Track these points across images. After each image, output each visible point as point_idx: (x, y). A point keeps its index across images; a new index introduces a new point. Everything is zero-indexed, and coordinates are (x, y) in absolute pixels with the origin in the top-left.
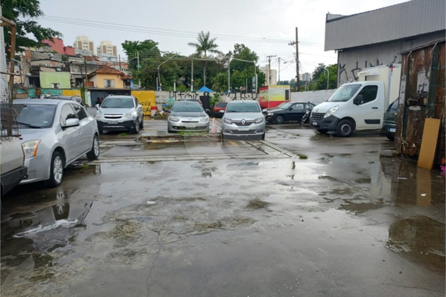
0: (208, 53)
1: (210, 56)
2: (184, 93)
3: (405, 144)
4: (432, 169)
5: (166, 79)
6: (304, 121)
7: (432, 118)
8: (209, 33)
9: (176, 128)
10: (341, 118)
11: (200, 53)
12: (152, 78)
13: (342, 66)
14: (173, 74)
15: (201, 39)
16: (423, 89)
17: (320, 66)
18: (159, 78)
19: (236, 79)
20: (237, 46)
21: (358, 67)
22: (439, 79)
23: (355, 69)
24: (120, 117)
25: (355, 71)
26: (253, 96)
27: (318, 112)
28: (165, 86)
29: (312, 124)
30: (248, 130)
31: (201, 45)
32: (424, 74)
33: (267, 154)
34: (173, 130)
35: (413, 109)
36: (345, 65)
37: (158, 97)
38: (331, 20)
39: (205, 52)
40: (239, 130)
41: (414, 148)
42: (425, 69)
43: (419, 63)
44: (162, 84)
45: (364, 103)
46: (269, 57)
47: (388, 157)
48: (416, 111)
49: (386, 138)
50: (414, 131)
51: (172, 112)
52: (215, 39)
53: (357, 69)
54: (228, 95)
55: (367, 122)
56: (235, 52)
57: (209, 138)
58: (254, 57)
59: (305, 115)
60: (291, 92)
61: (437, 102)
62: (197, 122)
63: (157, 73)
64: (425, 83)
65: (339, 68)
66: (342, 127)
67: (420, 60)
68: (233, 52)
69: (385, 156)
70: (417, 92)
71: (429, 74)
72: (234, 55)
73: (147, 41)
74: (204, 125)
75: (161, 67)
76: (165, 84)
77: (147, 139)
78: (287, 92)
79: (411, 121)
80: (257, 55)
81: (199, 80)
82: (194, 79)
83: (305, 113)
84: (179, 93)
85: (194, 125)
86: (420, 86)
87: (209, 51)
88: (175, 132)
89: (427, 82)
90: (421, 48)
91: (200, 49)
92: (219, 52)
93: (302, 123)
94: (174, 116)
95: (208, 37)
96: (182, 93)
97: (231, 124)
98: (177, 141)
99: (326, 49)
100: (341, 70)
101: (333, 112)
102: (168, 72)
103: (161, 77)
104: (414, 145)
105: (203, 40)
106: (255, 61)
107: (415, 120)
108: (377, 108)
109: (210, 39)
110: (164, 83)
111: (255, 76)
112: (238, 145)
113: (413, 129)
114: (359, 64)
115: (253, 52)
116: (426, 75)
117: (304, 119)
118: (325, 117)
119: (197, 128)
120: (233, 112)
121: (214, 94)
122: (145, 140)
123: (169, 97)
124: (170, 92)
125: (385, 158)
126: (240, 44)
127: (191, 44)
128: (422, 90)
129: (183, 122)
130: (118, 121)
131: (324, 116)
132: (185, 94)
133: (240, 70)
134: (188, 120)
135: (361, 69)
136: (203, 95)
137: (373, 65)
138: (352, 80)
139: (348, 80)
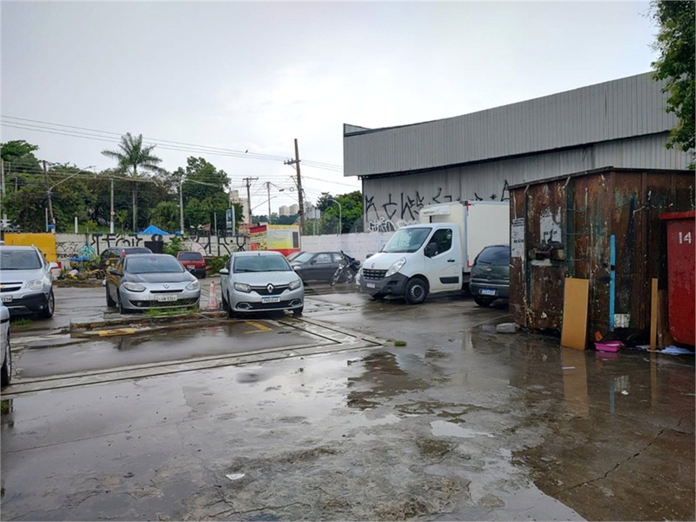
0: (140, 169)
1: (144, 174)
2: (114, 237)
3: (531, 314)
4: (586, 349)
5: (63, 211)
6: (337, 279)
7: (573, 277)
8: (141, 136)
9: (139, 304)
10: (410, 276)
11: (124, 169)
12: (35, 209)
13: (369, 199)
14: (77, 202)
15: (128, 146)
16: (551, 238)
17: (324, 196)
18: (51, 209)
19: (195, 213)
20: (192, 161)
21: (392, 202)
22: (576, 225)
23: (388, 204)
24: (18, 288)
25: (387, 206)
26: (239, 242)
27: (374, 268)
28: (63, 222)
29: (366, 287)
30: (279, 301)
31: (127, 156)
32: (551, 218)
33: (339, 343)
34: (134, 307)
35: (537, 265)
36: (373, 198)
37: (61, 244)
38: (351, 134)
39: (135, 167)
40: (264, 301)
41: (545, 318)
42: (551, 211)
43: (540, 202)
44: (56, 219)
45: (439, 253)
46: (247, 179)
47: (511, 333)
48: (543, 267)
49: (475, 304)
50: (544, 295)
51: (127, 275)
52: (152, 148)
53: (390, 203)
54: (196, 240)
55: (444, 280)
56: (188, 169)
57: (208, 318)
58: (222, 179)
59: (337, 271)
60: (301, 235)
61: (577, 255)
62: (181, 291)
63: (46, 199)
64: (554, 230)
65: (365, 201)
66: (413, 289)
67: (541, 198)
68: (185, 169)
69: (506, 333)
70: (541, 242)
71: (558, 218)
72: (188, 175)
73: (12, 142)
74: (193, 296)
75: (54, 190)
76: (62, 220)
77: (84, 329)
78: (295, 235)
79: (537, 280)
80: (228, 176)
81: (125, 212)
82: (115, 211)
83: (338, 268)
84: (105, 237)
85: (175, 297)
86: (545, 233)
87: (142, 165)
88: (141, 312)
89: (557, 228)
90: (543, 181)
91: (125, 163)
92: (160, 170)
93: (333, 284)
94: (133, 281)
95: (140, 143)
96: (110, 237)
97: (249, 292)
98: (148, 328)
99: (346, 174)
100: (368, 204)
101: (398, 268)
102: (69, 198)
103: (53, 207)
104: (545, 315)
105: (132, 148)
106: (224, 186)
107: (543, 279)
108: (453, 261)
109: (143, 148)
110: (58, 217)
111: (231, 208)
112: (270, 329)
113: (541, 293)
114: (392, 197)
116: (554, 219)
117: (336, 277)
118: (387, 275)
119: (181, 301)
120: (246, 271)
121: (171, 239)
122: (81, 332)
123: (85, 244)
124: (87, 235)
125: (506, 335)
126: (197, 158)
127: (108, 153)
128: (550, 240)
129: (152, 292)
130: (12, 296)
131: (385, 273)
132: (117, 239)
133: (201, 198)
134: (164, 289)
135: (396, 204)
136: (151, 240)
137: (411, 199)
138: (384, 219)
139: (378, 218)
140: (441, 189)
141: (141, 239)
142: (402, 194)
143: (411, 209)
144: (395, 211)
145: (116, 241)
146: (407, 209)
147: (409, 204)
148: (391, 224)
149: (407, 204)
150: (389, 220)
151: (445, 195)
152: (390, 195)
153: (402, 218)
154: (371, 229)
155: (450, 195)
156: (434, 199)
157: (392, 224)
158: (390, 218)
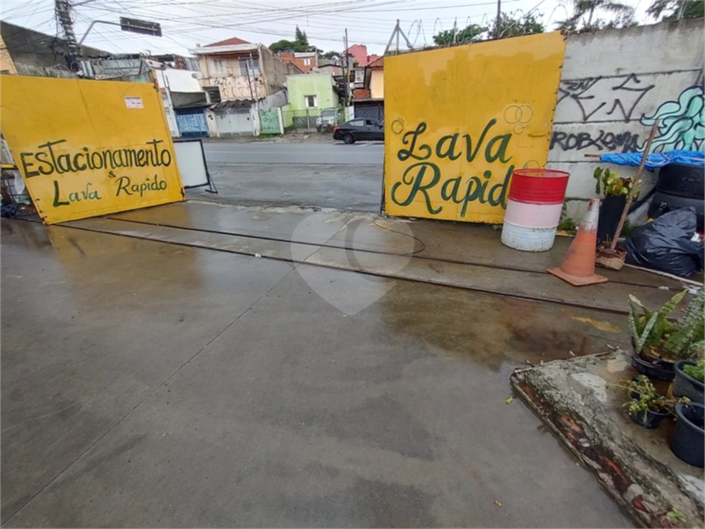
1: (600, 19)
39: (592, 12)
91: (581, 7)
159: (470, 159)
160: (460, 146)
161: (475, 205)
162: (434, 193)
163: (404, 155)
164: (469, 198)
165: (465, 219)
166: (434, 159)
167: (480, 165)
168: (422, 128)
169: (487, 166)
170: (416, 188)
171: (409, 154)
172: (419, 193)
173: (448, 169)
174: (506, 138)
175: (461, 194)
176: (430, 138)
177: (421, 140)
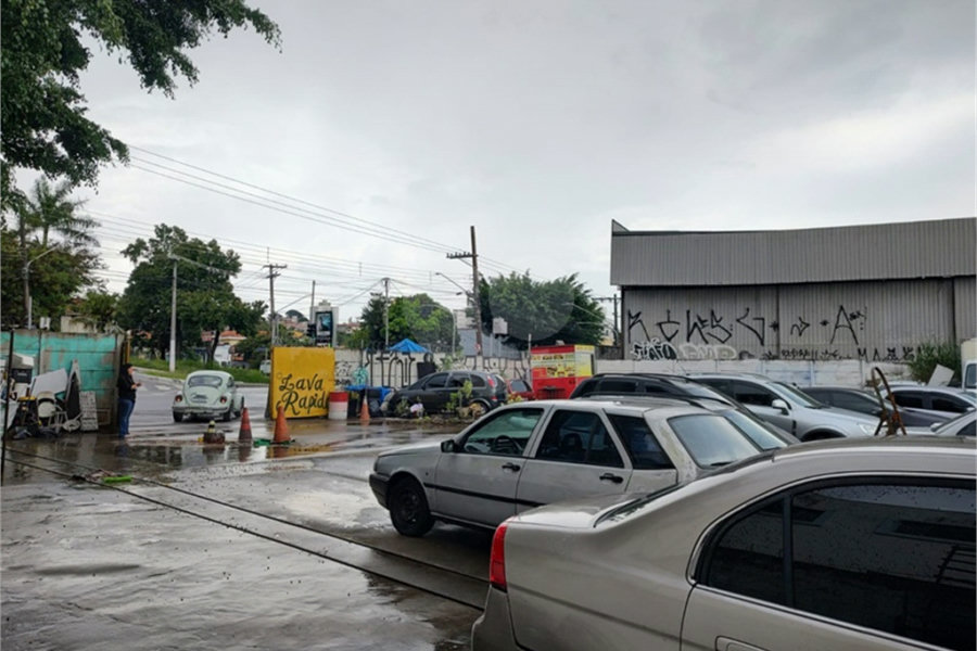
2: (388, 355)
13: (633, 314)
21: (672, 319)
23: (665, 323)
25: (664, 325)
36: (640, 312)
46: (271, 267)
53: (669, 322)
56: (154, 242)
60: (596, 359)
65: (627, 317)
68: (148, 241)
75: (33, 266)
84: (378, 355)
96: (385, 356)
99: (612, 284)
100: (632, 321)
114: (671, 314)
115: (231, 252)
123: (358, 364)
124: (361, 350)
126: (172, 227)
132: (391, 359)
135: (678, 323)
136: (422, 361)
137: (703, 319)
138: (658, 340)
139: (649, 340)
140: (748, 310)
141: (413, 360)
142: (688, 312)
143: (703, 330)
144: (677, 332)
145: (389, 361)
146: (696, 330)
147: (699, 325)
148: (670, 348)
149: (695, 325)
150: (666, 343)
151: (754, 316)
152: (669, 312)
153: (688, 340)
154: (637, 352)
155: (762, 316)
156: (738, 321)
157: (673, 347)
158: (669, 340)
159: (310, 388)
160: (306, 384)
161: (313, 408)
162: (296, 405)
163: (282, 388)
164: (310, 406)
165: (310, 415)
166: (295, 389)
167: (313, 392)
168: (290, 376)
169: (316, 392)
170: (288, 403)
171: (285, 387)
172: (290, 406)
173: (302, 394)
174: (321, 381)
175: (307, 404)
176: (293, 381)
177: (290, 382)
